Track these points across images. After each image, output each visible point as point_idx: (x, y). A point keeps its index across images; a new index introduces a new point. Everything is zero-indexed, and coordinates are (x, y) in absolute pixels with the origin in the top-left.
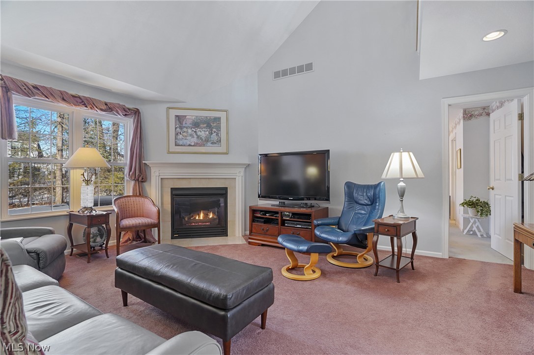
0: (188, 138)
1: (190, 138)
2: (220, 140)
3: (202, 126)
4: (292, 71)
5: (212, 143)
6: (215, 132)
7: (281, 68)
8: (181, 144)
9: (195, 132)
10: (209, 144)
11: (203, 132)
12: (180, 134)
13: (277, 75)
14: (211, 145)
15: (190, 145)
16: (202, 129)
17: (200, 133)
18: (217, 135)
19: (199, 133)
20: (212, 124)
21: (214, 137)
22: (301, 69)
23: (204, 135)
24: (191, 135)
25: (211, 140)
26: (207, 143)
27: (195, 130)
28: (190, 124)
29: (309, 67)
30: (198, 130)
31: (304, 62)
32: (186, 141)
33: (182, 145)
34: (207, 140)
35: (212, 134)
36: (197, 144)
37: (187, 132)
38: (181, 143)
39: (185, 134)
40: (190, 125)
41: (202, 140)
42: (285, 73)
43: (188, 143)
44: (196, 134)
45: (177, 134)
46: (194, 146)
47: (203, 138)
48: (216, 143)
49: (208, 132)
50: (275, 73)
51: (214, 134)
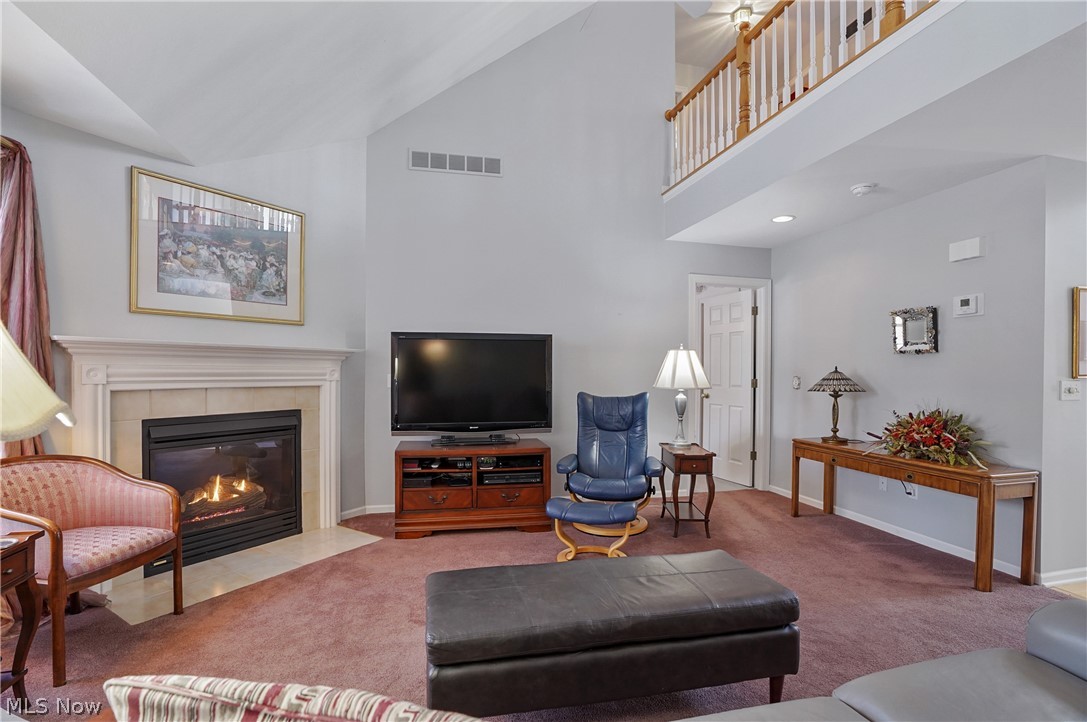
0: (198, 272)
1: (205, 272)
2: (285, 289)
3: (238, 243)
4: (457, 163)
5: (264, 294)
6: (272, 265)
7: (431, 148)
8: (177, 287)
9: (220, 257)
10: (257, 295)
11: (241, 262)
12: (175, 257)
13: (419, 160)
14: (262, 299)
15: (203, 294)
16: (240, 251)
17: (233, 261)
18: (278, 273)
19: (230, 263)
20: (266, 243)
21: (269, 278)
22: (475, 165)
23: (244, 269)
24: (207, 265)
25: (262, 286)
26: (251, 293)
27: (218, 253)
28: (206, 232)
29: (493, 166)
30: (229, 252)
31: (484, 153)
32: (191, 279)
33: (179, 292)
34: (252, 285)
35: (264, 269)
37: (197, 255)
38: (175, 283)
39: (189, 259)
40: (205, 237)
41: (237, 279)
42: (439, 162)
43: (200, 287)
44: (223, 265)
45: (163, 257)
47: (243, 278)
48: (274, 295)
49: (254, 264)
50: (413, 153)
51: (271, 271)
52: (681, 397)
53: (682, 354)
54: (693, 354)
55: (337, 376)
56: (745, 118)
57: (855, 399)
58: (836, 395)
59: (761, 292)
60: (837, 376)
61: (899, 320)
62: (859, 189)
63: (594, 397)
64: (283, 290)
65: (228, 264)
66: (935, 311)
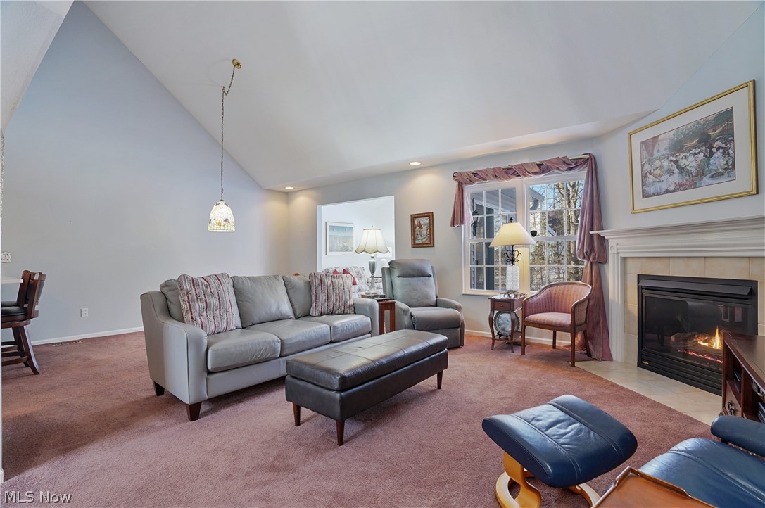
0: (662, 178)
1: (667, 176)
2: (733, 165)
5: (712, 177)
8: (652, 192)
9: (676, 162)
10: (706, 180)
11: (691, 158)
12: (650, 174)
14: (711, 181)
15: (667, 192)
16: (689, 151)
17: (684, 161)
19: (683, 162)
20: (711, 133)
23: (694, 163)
24: (668, 171)
26: (701, 179)
27: (674, 159)
28: (665, 150)
30: (682, 155)
32: (660, 184)
33: (653, 195)
34: (701, 173)
35: (711, 154)
36: (681, 185)
37: (662, 167)
38: (651, 190)
39: (658, 172)
40: (666, 152)
41: (689, 173)
43: (664, 187)
44: (678, 167)
45: (644, 176)
46: (674, 191)
47: (693, 170)
49: (702, 155)
51: (718, 154)
64: (731, 167)
65: (682, 164)
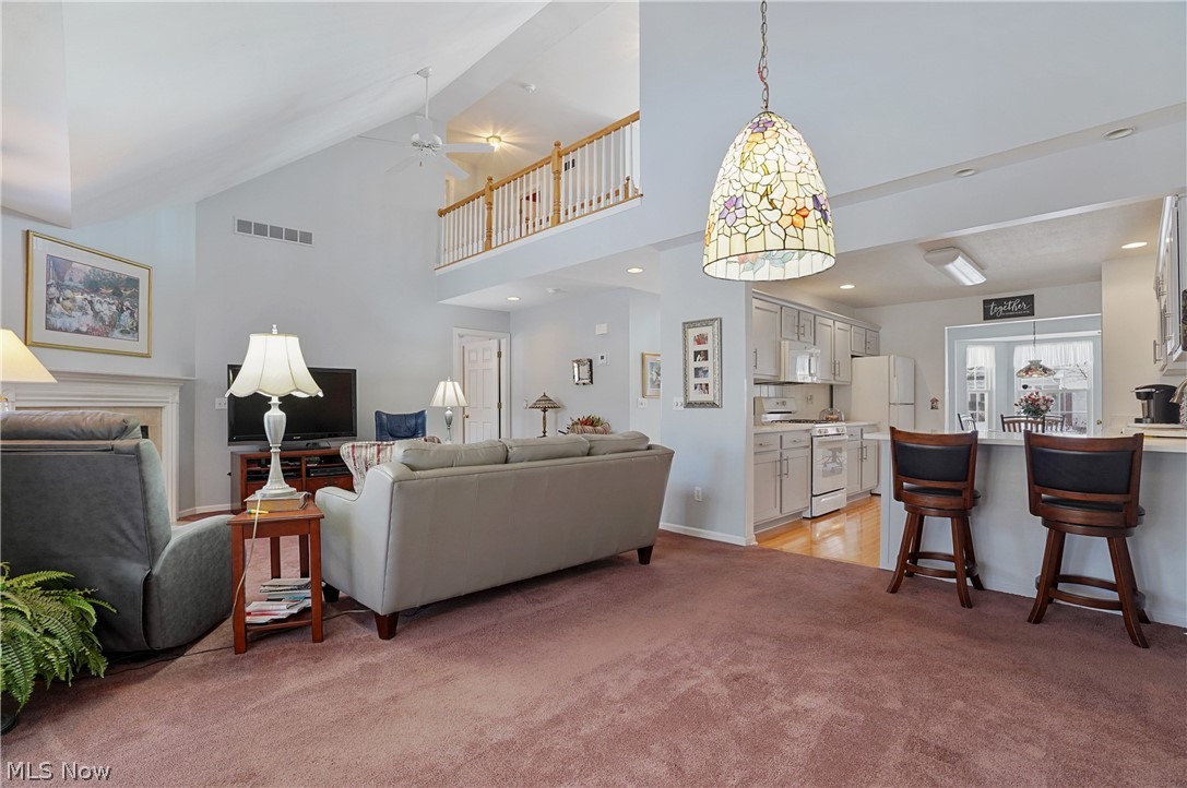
0: (74, 314)
1: (80, 314)
2: (137, 327)
3: (103, 290)
4: (276, 233)
5: (121, 332)
6: (128, 308)
7: (254, 219)
8: (59, 326)
9: (91, 302)
10: (116, 333)
11: (105, 305)
12: (58, 301)
13: (244, 226)
14: (120, 336)
15: (78, 331)
16: (104, 297)
17: (99, 306)
18: (132, 314)
19: (97, 307)
20: (123, 290)
21: (126, 318)
22: (291, 235)
23: (107, 312)
24: (81, 308)
25: (120, 325)
26: (113, 331)
27: (89, 299)
28: (80, 282)
29: (306, 238)
30: (97, 298)
31: (299, 227)
32: (70, 320)
33: (60, 330)
34: (113, 325)
35: (122, 311)
36: (94, 329)
37: (74, 300)
38: (59, 323)
39: (68, 303)
40: (80, 286)
41: (103, 321)
42: (261, 230)
43: (75, 325)
44: (93, 309)
45: (50, 301)
46: (86, 333)
47: (106, 319)
48: (129, 333)
49: (114, 307)
50: (239, 221)
51: (127, 313)
52: (449, 413)
53: (449, 384)
54: (456, 384)
55: (177, 398)
56: (489, 237)
57: (556, 413)
58: (545, 411)
59: (503, 342)
60: (545, 398)
61: (576, 365)
62: (551, 291)
63: (387, 415)
64: (136, 329)
65: (96, 307)
66: (591, 361)
